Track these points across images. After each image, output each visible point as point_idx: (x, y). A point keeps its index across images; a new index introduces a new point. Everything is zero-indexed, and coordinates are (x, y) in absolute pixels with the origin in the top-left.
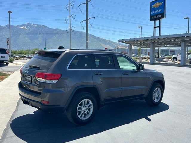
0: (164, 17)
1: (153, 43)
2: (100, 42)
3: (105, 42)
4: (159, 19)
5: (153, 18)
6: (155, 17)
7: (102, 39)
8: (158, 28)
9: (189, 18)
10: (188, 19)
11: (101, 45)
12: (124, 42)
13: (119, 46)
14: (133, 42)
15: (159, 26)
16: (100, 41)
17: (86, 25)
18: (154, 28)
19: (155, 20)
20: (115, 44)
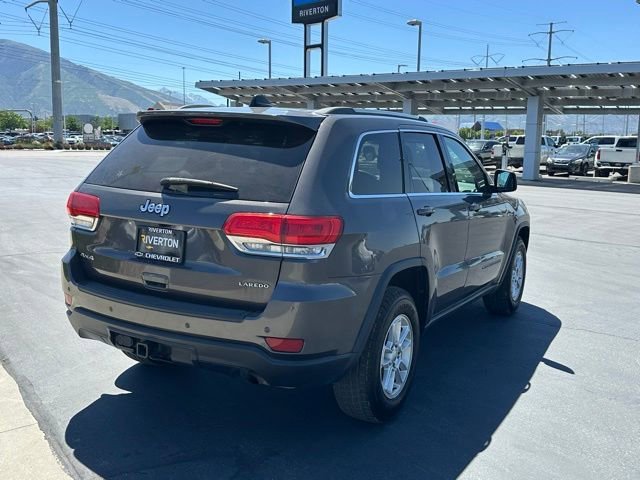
0: (336, 14)
1: (315, 98)
2: (91, 87)
3: (113, 86)
4: (321, 19)
5: (301, 13)
6: (309, 12)
7: (100, 77)
8: (319, 50)
9: (420, 24)
10: (418, 27)
11: (97, 95)
12: (216, 92)
13: (165, 104)
14: (248, 91)
15: (320, 42)
16: (91, 82)
17: (48, 20)
18: (307, 48)
19: (307, 21)
20: (153, 98)
